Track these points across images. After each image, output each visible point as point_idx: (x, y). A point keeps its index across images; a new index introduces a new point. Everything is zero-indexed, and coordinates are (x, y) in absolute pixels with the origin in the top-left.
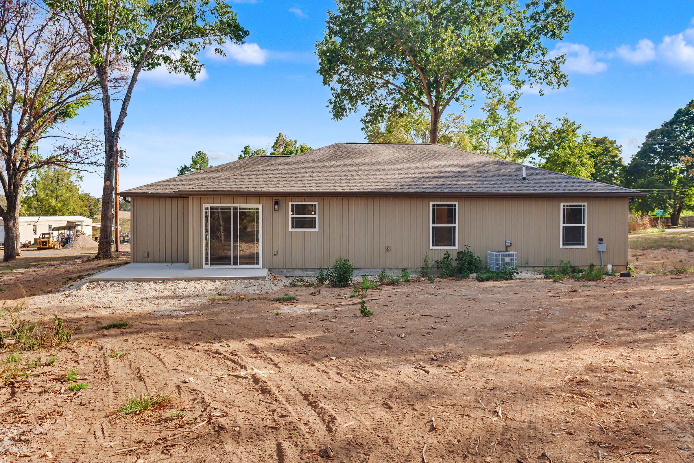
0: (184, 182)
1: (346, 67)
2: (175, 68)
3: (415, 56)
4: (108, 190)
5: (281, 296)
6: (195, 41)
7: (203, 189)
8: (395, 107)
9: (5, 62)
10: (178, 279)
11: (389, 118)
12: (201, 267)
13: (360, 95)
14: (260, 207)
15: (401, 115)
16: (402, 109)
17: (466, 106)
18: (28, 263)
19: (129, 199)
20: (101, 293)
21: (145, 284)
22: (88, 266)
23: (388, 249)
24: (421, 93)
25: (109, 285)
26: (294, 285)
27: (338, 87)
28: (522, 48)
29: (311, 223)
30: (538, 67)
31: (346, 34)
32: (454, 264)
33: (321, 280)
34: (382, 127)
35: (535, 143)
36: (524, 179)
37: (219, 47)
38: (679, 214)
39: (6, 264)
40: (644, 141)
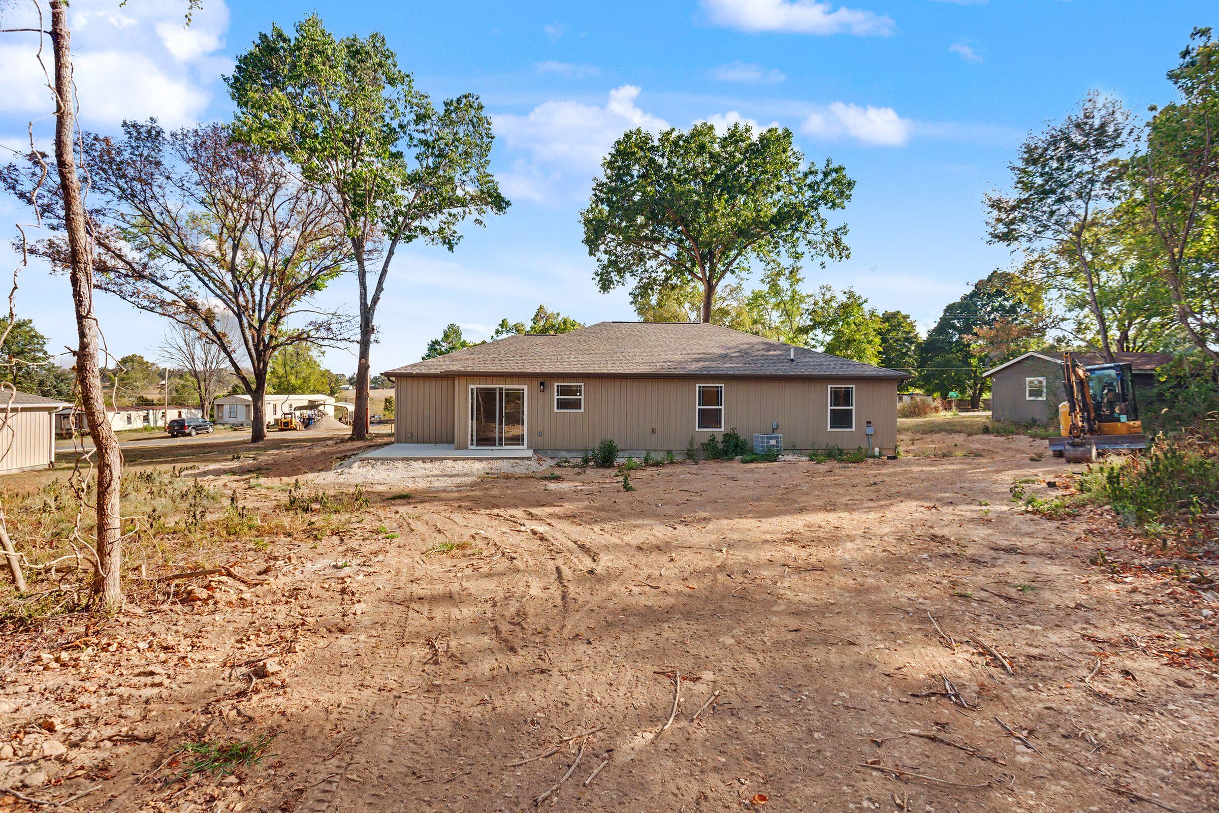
0: (447, 362)
1: (613, 237)
2: (433, 240)
3: (686, 226)
4: (364, 368)
5: (548, 475)
6: (454, 211)
7: (469, 369)
8: (667, 279)
9: (259, 235)
10: (446, 459)
11: (660, 290)
12: (467, 448)
13: (629, 268)
14: (526, 388)
15: (673, 287)
16: (674, 281)
17: (742, 279)
18: (277, 444)
19: (393, 379)
20: (373, 471)
21: (414, 464)
22: (342, 447)
23: (653, 431)
24: (693, 265)
25: (379, 463)
26: (559, 465)
27: (605, 258)
28: (800, 220)
29: (576, 405)
30: (819, 238)
31: (614, 203)
32: (720, 446)
33: (586, 461)
34: (654, 300)
35: (818, 319)
36: (792, 360)
37: (479, 217)
38: (980, 395)
39: (255, 445)
40: (941, 315)
